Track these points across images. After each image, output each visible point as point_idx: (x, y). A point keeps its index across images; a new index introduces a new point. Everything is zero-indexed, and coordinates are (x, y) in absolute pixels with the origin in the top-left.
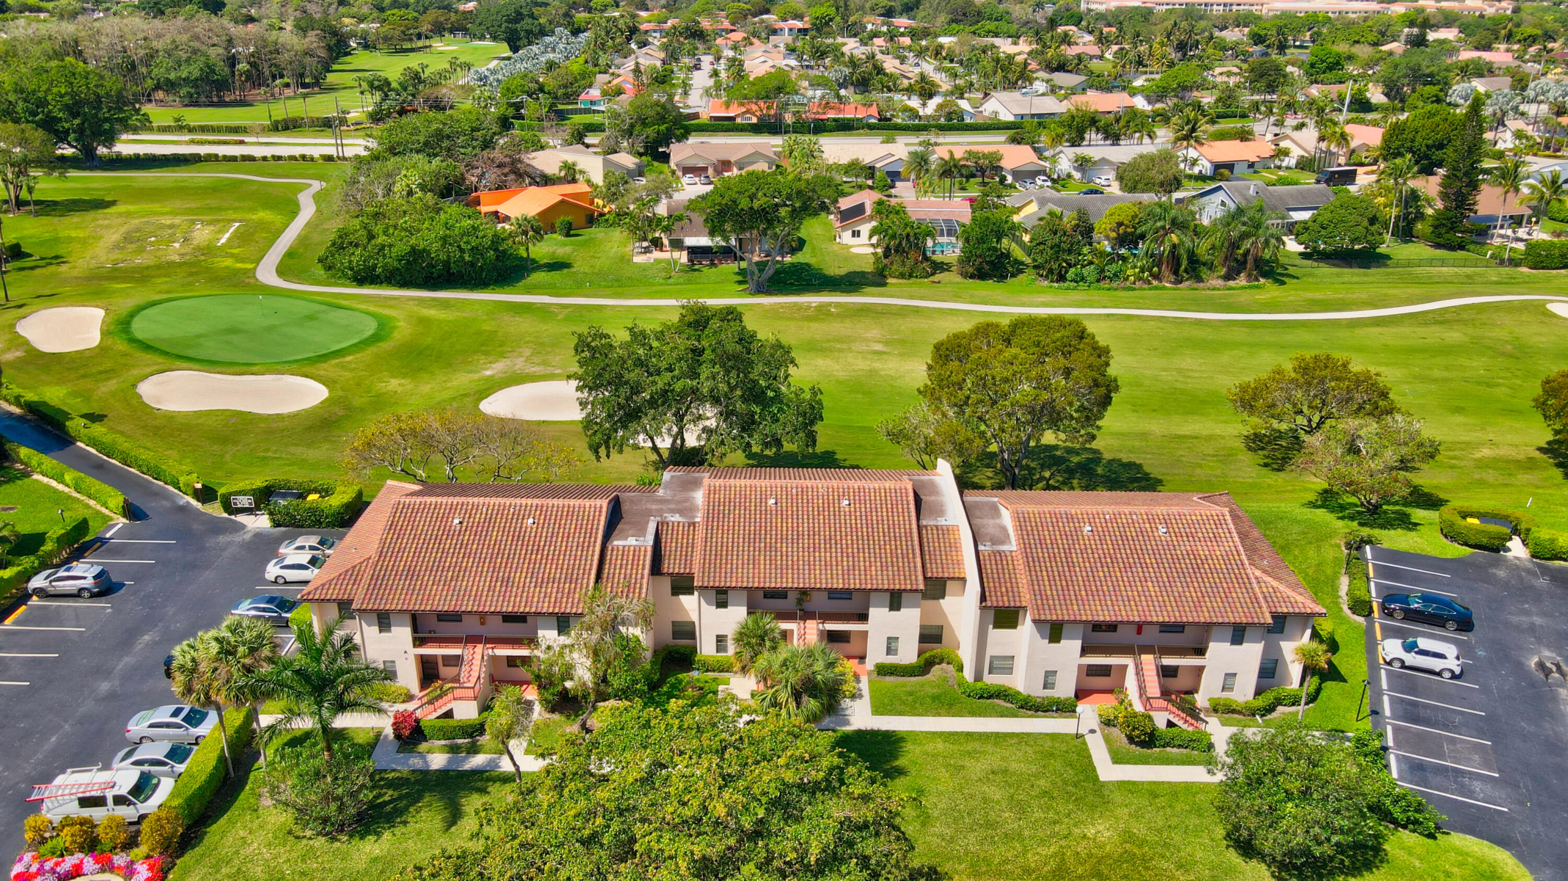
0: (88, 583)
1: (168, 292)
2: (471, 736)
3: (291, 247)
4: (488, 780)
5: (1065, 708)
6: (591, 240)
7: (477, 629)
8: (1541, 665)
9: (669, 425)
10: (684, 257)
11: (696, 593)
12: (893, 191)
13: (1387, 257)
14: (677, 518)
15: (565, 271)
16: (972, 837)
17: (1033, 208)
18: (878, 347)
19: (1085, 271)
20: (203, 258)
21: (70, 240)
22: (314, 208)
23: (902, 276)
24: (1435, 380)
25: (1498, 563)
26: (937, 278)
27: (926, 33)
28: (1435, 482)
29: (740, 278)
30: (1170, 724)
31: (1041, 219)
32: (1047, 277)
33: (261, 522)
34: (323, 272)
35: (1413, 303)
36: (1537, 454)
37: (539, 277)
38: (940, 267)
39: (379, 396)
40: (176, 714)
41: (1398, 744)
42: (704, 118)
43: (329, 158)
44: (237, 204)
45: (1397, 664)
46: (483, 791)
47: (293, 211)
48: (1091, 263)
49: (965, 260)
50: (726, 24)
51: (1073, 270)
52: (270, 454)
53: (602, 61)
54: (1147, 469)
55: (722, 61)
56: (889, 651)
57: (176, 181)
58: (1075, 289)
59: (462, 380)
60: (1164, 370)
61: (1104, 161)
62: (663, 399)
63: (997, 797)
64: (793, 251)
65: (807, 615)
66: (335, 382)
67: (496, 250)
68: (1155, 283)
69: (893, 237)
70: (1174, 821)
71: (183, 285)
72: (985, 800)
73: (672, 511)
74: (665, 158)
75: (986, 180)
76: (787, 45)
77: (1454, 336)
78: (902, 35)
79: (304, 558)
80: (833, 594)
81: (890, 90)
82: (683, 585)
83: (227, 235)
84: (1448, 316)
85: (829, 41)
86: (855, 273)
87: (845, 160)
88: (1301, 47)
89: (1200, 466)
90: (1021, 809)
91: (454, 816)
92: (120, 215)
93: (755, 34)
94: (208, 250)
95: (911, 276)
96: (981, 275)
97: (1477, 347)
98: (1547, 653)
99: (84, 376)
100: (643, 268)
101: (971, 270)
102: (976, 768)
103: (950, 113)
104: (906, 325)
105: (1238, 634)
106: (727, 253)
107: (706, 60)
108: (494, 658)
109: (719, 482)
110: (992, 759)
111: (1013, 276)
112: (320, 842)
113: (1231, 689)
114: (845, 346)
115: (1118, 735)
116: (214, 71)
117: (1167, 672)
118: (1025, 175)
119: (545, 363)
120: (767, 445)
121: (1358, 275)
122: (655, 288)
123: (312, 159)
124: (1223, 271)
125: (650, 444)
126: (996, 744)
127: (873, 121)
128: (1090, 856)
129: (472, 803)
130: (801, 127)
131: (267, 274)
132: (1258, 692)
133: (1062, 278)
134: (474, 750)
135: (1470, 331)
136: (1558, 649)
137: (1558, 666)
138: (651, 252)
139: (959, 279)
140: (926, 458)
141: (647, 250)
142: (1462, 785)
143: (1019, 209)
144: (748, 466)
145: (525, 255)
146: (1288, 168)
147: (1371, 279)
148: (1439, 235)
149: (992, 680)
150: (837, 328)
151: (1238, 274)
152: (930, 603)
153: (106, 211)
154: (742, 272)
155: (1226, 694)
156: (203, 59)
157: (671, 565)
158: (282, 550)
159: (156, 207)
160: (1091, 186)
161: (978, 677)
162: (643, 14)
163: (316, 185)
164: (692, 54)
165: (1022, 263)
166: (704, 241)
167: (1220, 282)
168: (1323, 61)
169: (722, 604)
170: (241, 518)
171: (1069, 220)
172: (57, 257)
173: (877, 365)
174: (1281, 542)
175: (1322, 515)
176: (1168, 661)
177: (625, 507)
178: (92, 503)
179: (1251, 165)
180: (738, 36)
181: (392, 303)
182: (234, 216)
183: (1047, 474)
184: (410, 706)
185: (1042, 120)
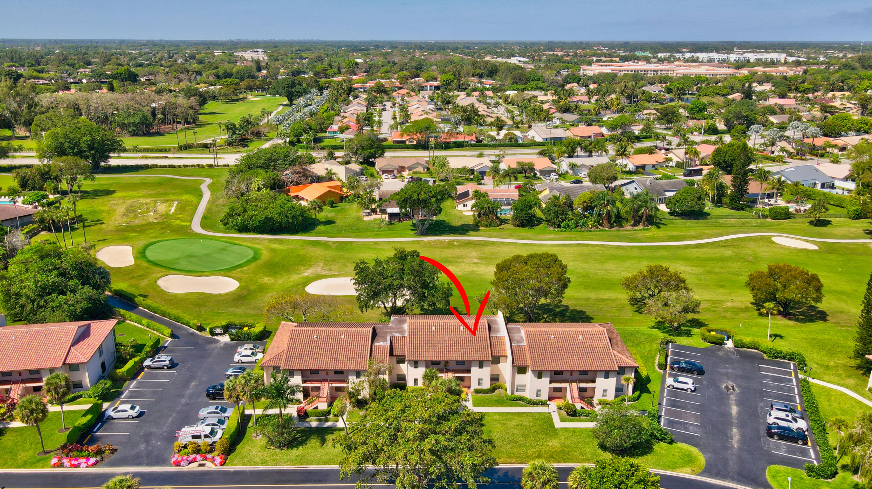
0: (167, 363)
1: (156, 237)
2: (325, 415)
3: (204, 214)
4: (334, 430)
5: (543, 404)
6: (343, 209)
7: (326, 377)
8: (727, 387)
9: (391, 298)
10: (386, 218)
11: (406, 363)
12: (483, 181)
13: (708, 214)
14: (398, 335)
15: (333, 225)
16: (508, 446)
17: (547, 192)
18: (476, 261)
19: (570, 223)
20: (165, 220)
21: (102, 212)
22: (210, 194)
23: (486, 226)
24: (715, 273)
25: (719, 350)
26: (502, 227)
27: (500, 89)
28: (705, 318)
29: (413, 228)
30: (582, 408)
31: (549, 199)
32: (552, 226)
33: (226, 339)
34: (222, 226)
35: (714, 237)
36: (750, 305)
37: (321, 228)
38: (504, 221)
39: (261, 285)
40: (217, 408)
41: (666, 414)
42: (390, 142)
43: (211, 166)
44: (173, 191)
45: (671, 387)
46: (332, 433)
47: (200, 195)
48: (572, 219)
49: (515, 218)
50: (398, 84)
51: (564, 222)
52: (220, 311)
53: (337, 108)
54: (587, 313)
55: (397, 105)
56: (479, 384)
57: (141, 180)
58: (565, 231)
59: (295, 278)
60: (600, 270)
61: (583, 165)
62: (389, 288)
63: (518, 433)
64: (436, 215)
65: (448, 371)
66: (241, 279)
67: (302, 216)
68: (601, 228)
69: (482, 208)
70: (581, 440)
71: (161, 234)
72: (513, 434)
73: (396, 332)
74: (373, 164)
75: (527, 175)
76: (429, 97)
77: (728, 252)
78: (488, 90)
79: (249, 352)
80: (458, 362)
81: (481, 125)
82: (401, 360)
83: (174, 208)
84: (728, 244)
85: (451, 94)
86: (465, 225)
87: (460, 166)
88: (692, 94)
89: (609, 312)
90: (526, 437)
91: (323, 441)
92: (120, 198)
93: (413, 90)
94: (167, 216)
95: (490, 226)
96: (522, 225)
97: (737, 258)
98: (730, 383)
99: (132, 278)
100: (369, 223)
101: (518, 223)
102: (511, 424)
103: (511, 138)
104: (487, 250)
105: (607, 374)
106: (407, 216)
107: (389, 104)
108: (332, 387)
109: (413, 321)
110: (517, 421)
111: (537, 225)
112: (278, 450)
113: (606, 396)
114: (461, 260)
115: (563, 412)
116: (146, 119)
117: (582, 390)
118: (546, 173)
119: (330, 270)
120: (430, 306)
121: (693, 223)
122: (374, 233)
123: (203, 166)
124: (632, 222)
125: (383, 306)
126: (518, 416)
127: (473, 142)
128: (550, 451)
129: (330, 437)
130: (439, 146)
131: (196, 227)
132: (616, 397)
133: (559, 226)
134: (327, 420)
135: (736, 250)
136: (735, 381)
137: (733, 387)
138: (371, 215)
139: (512, 227)
140: (494, 310)
141: (369, 214)
142: (686, 428)
143: (541, 192)
144: (423, 314)
145: (314, 217)
146: (672, 167)
147: (699, 225)
148: (732, 204)
149: (517, 394)
150: (457, 252)
151: (639, 224)
152: (494, 366)
153: (113, 196)
154: (414, 225)
155: (604, 398)
156: (141, 113)
157: (397, 352)
158: (239, 350)
159: (135, 193)
160: (577, 178)
161: (512, 393)
162: (354, 77)
163: (208, 181)
164: (381, 102)
165: (542, 219)
166: (396, 210)
167: (631, 227)
168: (697, 107)
169: (416, 367)
170: (217, 337)
171: (562, 199)
172: (98, 220)
173: (475, 269)
174: (636, 342)
175: (656, 331)
176: (582, 385)
177: (377, 331)
178: (155, 332)
179: (654, 166)
180: (403, 91)
181: (257, 241)
182: (174, 198)
183: (545, 316)
184: (302, 405)
185: (556, 141)
